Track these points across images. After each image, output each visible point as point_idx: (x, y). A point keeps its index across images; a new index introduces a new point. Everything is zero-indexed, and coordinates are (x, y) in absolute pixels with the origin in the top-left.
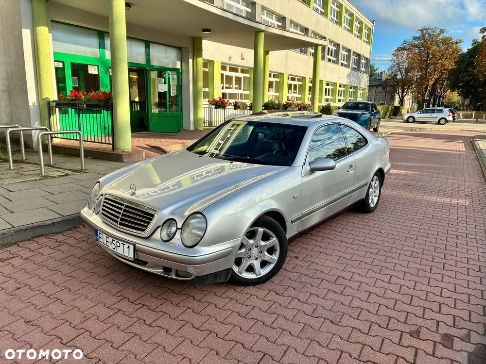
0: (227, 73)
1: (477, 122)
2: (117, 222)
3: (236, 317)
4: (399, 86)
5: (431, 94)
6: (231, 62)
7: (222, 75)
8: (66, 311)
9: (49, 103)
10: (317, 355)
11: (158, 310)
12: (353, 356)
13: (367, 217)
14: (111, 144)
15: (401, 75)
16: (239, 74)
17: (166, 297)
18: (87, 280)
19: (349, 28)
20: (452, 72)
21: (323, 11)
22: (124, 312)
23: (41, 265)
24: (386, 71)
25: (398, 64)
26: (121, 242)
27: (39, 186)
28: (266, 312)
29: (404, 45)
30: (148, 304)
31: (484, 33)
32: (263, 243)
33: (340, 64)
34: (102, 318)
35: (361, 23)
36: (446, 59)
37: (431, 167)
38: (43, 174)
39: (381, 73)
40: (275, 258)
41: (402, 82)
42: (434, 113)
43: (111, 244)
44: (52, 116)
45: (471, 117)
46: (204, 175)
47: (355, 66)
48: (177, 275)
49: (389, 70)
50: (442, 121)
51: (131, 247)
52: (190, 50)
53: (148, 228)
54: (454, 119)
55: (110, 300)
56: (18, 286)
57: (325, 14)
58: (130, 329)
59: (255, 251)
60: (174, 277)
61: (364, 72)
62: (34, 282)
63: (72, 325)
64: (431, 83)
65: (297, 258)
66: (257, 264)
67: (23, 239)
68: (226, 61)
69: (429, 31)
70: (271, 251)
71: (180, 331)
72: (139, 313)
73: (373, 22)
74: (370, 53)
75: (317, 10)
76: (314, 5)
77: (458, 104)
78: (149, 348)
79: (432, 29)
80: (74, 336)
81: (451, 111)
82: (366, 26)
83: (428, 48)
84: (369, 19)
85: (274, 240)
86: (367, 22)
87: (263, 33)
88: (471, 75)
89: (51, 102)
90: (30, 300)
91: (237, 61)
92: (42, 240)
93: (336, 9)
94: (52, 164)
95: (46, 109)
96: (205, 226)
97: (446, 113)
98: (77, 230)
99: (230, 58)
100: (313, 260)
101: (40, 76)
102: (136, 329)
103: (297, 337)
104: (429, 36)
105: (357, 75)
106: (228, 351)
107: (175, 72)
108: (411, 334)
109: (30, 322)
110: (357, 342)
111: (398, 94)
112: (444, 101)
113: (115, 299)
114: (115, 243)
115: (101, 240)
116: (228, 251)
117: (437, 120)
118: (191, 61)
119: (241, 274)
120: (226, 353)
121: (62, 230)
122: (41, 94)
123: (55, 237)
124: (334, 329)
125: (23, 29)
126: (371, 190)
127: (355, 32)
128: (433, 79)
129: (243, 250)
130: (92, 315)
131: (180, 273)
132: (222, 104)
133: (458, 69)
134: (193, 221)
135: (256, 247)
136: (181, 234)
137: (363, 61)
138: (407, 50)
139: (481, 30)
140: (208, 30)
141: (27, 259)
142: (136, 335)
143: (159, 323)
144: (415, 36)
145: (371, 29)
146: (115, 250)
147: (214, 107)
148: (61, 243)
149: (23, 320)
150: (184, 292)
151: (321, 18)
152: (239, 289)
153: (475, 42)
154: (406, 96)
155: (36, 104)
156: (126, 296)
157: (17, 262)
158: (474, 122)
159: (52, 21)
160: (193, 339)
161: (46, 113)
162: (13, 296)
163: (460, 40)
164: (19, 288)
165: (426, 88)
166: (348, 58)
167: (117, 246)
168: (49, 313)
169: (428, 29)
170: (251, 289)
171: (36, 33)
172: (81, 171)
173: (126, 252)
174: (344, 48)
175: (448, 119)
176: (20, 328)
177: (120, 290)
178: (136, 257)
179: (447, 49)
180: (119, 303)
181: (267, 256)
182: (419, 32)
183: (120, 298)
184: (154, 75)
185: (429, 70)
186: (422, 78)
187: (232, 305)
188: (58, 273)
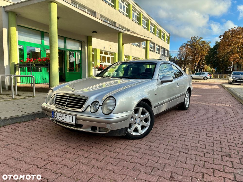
0: (103, 55)
1: (221, 79)
2: (65, 106)
3: (133, 152)
4: (183, 63)
5: (198, 67)
6: (105, 50)
7: (101, 56)
8: (37, 153)
9: (15, 65)
10: (182, 167)
11: (89, 151)
12: (200, 166)
13: (185, 112)
14: (48, 84)
15: (184, 58)
16: (109, 56)
17: (92, 146)
18: (46, 140)
19: (159, 36)
20: (207, 57)
21: (147, 28)
22: (71, 153)
23: (19, 135)
24: (177, 56)
25: (182, 53)
26: (67, 115)
27: (11, 102)
28: (148, 150)
29: (184, 45)
30: (83, 149)
31: (221, 37)
32: (142, 116)
33: (156, 52)
34: (58, 155)
35: (164, 34)
36: (203, 51)
37: (207, 94)
38: (13, 98)
39: (174, 57)
40: (149, 124)
41: (184, 62)
42: (201, 74)
43: (62, 118)
44: (16, 72)
45: (217, 77)
46: (110, 84)
47: (163, 54)
48: (99, 131)
49: (178, 56)
50: (205, 78)
51: (74, 117)
52: (86, 42)
53: (83, 106)
54: (210, 77)
55: (62, 148)
56: (7, 144)
57: (148, 29)
58: (76, 160)
59: (138, 120)
60: (98, 132)
61: (167, 56)
62: (17, 142)
63: (42, 159)
64: (198, 62)
65: (156, 128)
66: (139, 127)
67: (7, 124)
68: (103, 49)
69: (195, 38)
70: (146, 120)
71: (104, 159)
72: (79, 153)
73: (169, 34)
74: (169, 48)
75: (144, 27)
76: (143, 25)
77: (210, 72)
78: (89, 168)
79: (196, 37)
80: (45, 164)
81: (209, 74)
82: (166, 35)
83: (195, 46)
84: (168, 33)
85: (148, 115)
86: (166, 33)
87: (122, 34)
88: (216, 58)
89: (16, 64)
90: (16, 150)
91: (107, 49)
92: (17, 125)
93: (153, 27)
94: (17, 94)
95: (13, 68)
96: (115, 104)
97: (207, 75)
98: (36, 120)
99: (104, 48)
100: (164, 128)
101: (11, 51)
102: (79, 159)
103: (168, 159)
104: (195, 41)
105: (164, 58)
106: (133, 167)
107: (79, 52)
108: (226, 156)
109: (18, 159)
110: (200, 161)
111: (183, 67)
112: (204, 70)
113: (64, 148)
114: (64, 116)
115: (55, 116)
116: (127, 117)
117: (203, 78)
118: (86, 47)
119: (131, 133)
120: (133, 168)
121: (28, 120)
122: (11, 61)
123: (24, 123)
124: (186, 155)
125: (3, 28)
126: (186, 98)
127: (162, 38)
128: (198, 60)
129: (132, 119)
130: (53, 155)
131: (101, 130)
132: (102, 68)
133: (210, 55)
134: (108, 101)
135: (139, 118)
136: (102, 108)
137: (166, 51)
138: (185, 47)
139: (219, 36)
140: (96, 32)
141: (10, 132)
142: (80, 162)
143: (91, 156)
144: (189, 41)
145: (169, 37)
146: (64, 120)
147: (98, 70)
148: (28, 126)
149: (13, 159)
150: (101, 143)
151: (146, 31)
152: (131, 141)
153: (216, 42)
154: (187, 68)
155: (8, 66)
156: (70, 146)
157: (5, 134)
158: (219, 79)
159: (18, 25)
160: (112, 163)
161: (13, 70)
162: (5, 149)
163: (209, 42)
164: (9, 145)
165: (195, 64)
166: (159, 50)
167: (65, 118)
168: (28, 155)
169: (194, 37)
170: (137, 141)
171: (10, 30)
172: (33, 97)
173: (71, 120)
174: (157, 45)
175: (208, 77)
176: (12, 162)
177: (66, 143)
178: (76, 123)
179: (203, 46)
180: (67, 149)
181: (144, 123)
182: (190, 39)
183: (66, 147)
184: (68, 53)
185: (196, 56)
186: (193, 60)
187: (129, 147)
188: (29, 138)
